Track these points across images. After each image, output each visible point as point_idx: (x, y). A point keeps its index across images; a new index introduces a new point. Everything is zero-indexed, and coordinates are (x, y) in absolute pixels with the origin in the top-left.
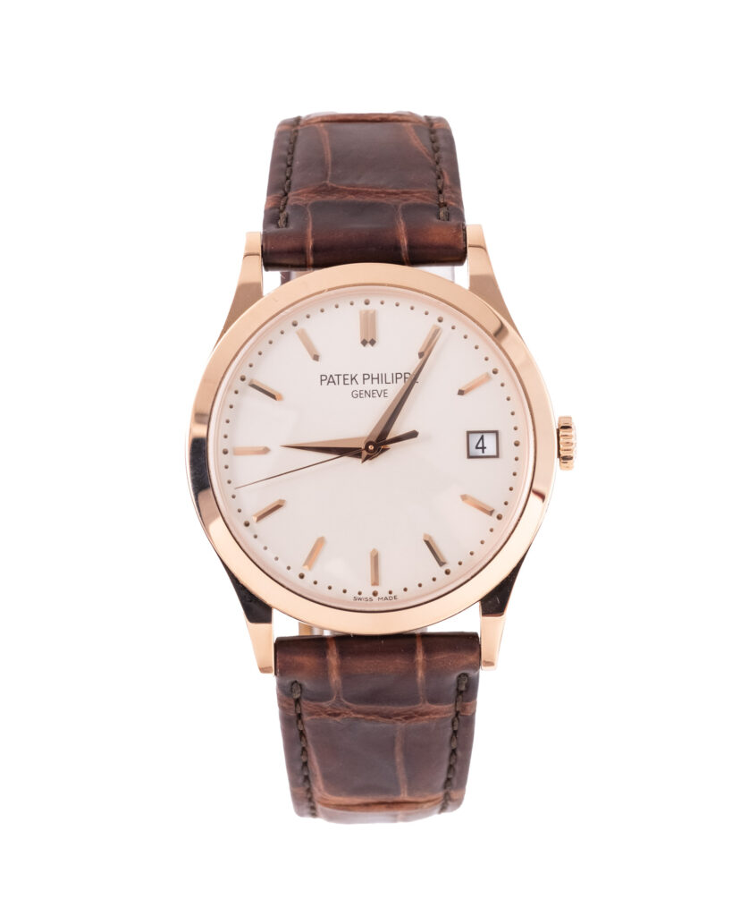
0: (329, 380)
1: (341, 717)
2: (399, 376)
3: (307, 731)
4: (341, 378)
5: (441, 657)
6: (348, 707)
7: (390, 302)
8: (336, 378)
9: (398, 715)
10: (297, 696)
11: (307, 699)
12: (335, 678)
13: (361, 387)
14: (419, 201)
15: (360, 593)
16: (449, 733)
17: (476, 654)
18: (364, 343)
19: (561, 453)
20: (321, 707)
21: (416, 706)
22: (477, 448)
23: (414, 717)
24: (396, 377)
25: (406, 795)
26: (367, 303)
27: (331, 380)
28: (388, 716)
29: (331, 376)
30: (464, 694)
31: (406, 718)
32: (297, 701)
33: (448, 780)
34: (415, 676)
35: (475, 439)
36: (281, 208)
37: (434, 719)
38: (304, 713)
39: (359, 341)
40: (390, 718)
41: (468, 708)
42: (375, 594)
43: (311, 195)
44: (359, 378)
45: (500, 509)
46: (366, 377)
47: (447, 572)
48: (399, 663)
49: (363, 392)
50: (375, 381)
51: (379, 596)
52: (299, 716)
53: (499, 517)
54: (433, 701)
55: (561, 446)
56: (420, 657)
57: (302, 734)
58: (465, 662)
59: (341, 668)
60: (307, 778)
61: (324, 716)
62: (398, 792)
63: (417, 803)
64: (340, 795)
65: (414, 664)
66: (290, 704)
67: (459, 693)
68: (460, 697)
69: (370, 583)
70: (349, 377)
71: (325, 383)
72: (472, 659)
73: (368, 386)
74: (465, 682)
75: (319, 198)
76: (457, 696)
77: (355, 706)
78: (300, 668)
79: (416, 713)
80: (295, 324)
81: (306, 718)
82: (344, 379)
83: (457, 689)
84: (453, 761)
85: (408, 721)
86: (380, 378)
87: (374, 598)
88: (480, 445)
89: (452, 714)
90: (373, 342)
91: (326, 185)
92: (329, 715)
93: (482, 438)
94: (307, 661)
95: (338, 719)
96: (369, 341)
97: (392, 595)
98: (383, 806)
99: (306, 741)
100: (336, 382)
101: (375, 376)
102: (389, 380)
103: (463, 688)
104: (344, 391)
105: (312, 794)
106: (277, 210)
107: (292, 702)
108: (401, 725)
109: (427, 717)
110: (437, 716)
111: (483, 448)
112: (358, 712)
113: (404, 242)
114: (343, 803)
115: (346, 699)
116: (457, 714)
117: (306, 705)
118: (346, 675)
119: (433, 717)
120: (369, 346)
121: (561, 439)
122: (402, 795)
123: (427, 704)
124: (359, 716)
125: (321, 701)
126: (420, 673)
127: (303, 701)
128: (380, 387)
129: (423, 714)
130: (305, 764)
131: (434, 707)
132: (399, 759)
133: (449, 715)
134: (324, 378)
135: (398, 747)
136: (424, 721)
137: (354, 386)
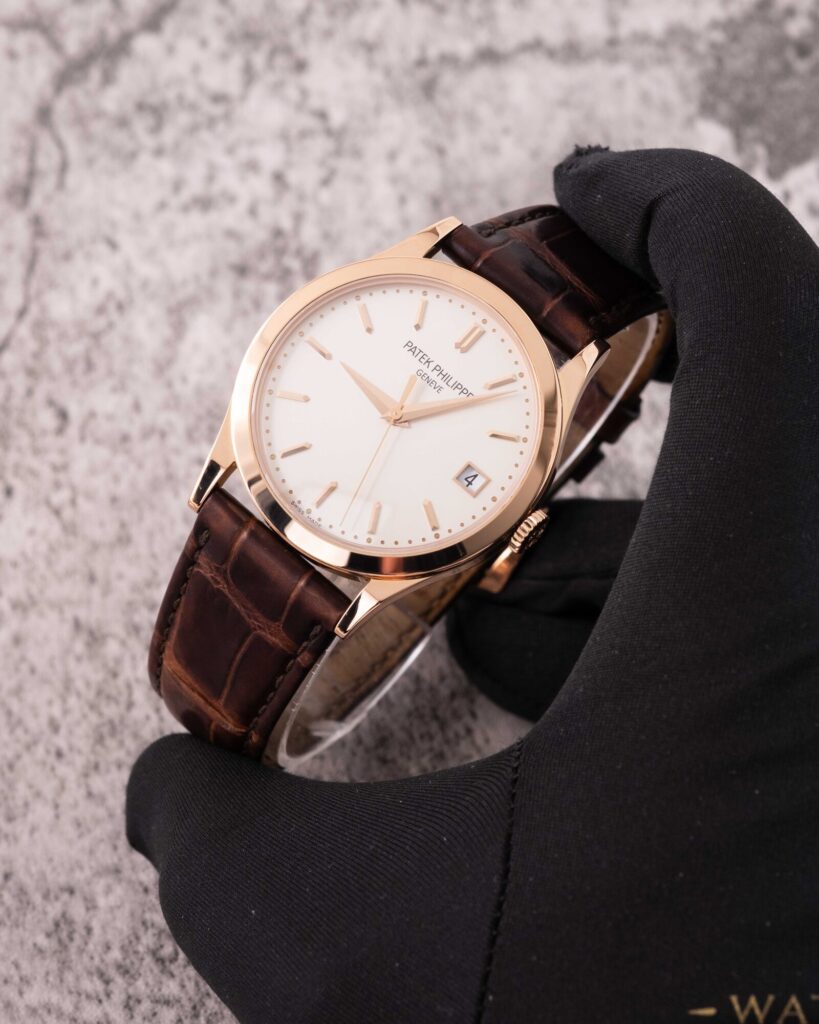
4: (421, 354)
7: (499, 335)
13: (428, 371)
18: (458, 346)
24: (457, 386)
26: (485, 322)
35: (470, 473)
39: (455, 342)
43: (524, 238)
44: (432, 366)
47: (369, 541)
48: (283, 574)
50: (441, 376)
51: (310, 515)
53: (437, 536)
58: (327, 613)
73: (434, 375)
75: (527, 244)
80: (425, 294)
86: (446, 377)
87: (305, 513)
88: (469, 480)
90: (464, 351)
93: (475, 476)
94: (224, 517)
96: (462, 348)
97: (319, 522)
101: (444, 373)
102: (451, 383)
104: (415, 364)
106: (491, 225)
111: (470, 483)
113: (547, 309)
120: (459, 352)
137: (424, 367)
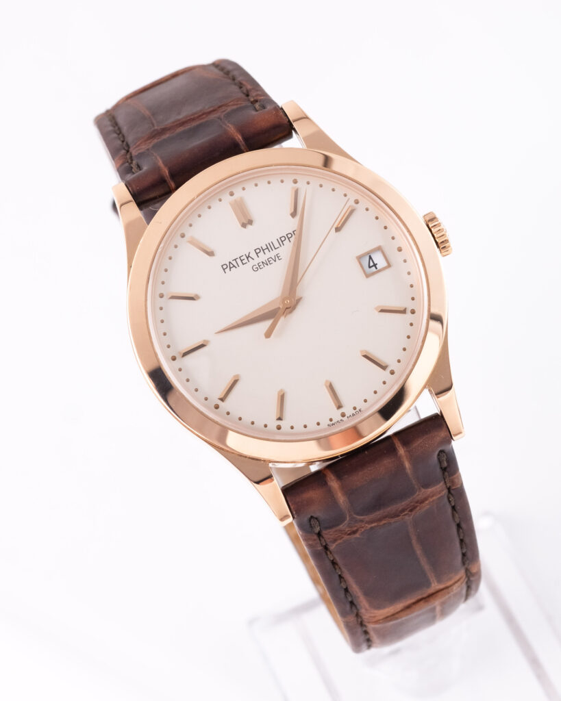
0: (230, 266)
1: (359, 532)
2: (283, 239)
3: (338, 559)
4: (239, 261)
5: (418, 443)
6: (362, 521)
7: (250, 187)
8: (234, 263)
9: (403, 510)
10: (317, 530)
11: (326, 528)
12: (341, 499)
13: (257, 260)
14: (235, 107)
15: (331, 420)
16: (450, 510)
17: (445, 429)
18: (244, 225)
19: (437, 240)
20: (340, 531)
21: (414, 496)
22: (370, 267)
23: (417, 507)
24: (281, 241)
25: (436, 584)
26: (232, 194)
27: (231, 266)
28: (396, 515)
29: (230, 263)
30: (448, 469)
31: (411, 511)
32: (319, 534)
33: (464, 555)
34: (404, 468)
35: (366, 261)
36: (129, 161)
37: (433, 501)
38: (328, 541)
39: (239, 226)
40: (398, 516)
41: (456, 480)
42: (343, 415)
43: (149, 141)
44: (253, 255)
45: (410, 305)
46: (258, 251)
47: (392, 373)
48: (387, 463)
49: (261, 264)
50: (266, 251)
51: (347, 415)
52: (326, 548)
53: (413, 312)
54: (426, 486)
55: (435, 235)
56: (402, 451)
57: (334, 563)
58: (438, 439)
59: (343, 488)
60: (352, 603)
61: (346, 537)
62: (428, 584)
63: (447, 588)
64: (384, 607)
65: (399, 458)
66: (315, 540)
67: (444, 470)
68: (446, 473)
69: (336, 409)
70: (244, 257)
71: (227, 270)
72: (443, 434)
73: (264, 257)
74: (445, 459)
75: (156, 141)
76: (444, 473)
77: (367, 518)
78: (310, 502)
79: (417, 502)
80: (183, 236)
81: (332, 547)
82: (242, 261)
83: (441, 468)
84: (462, 535)
85: (413, 513)
86: (270, 247)
87: (344, 419)
88: (372, 264)
89: (445, 491)
90: (250, 222)
91: (157, 130)
92: (349, 534)
93: (370, 258)
94: (313, 494)
95: (357, 535)
96: (247, 222)
97: (357, 410)
98: (422, 603)
99: (340, 568)
100: (237, 266)
101: (264, 247)
102: (277, 245)
103: (445, 464)
104: (245, 270)
105: (361, 617)
106: (127, 164)
107: (316, 537)
108: (408, 518)
109: (427, 502)
110: (434, 498)
111: (375, 265)
112: (371, 522)
113: (239, 138)
114: (389, 614)
115: (358, 514)
116: (449, 489)
117: (328, 535)
118: (350, 492)
119: (431, 500)
120: (249, 227)
121: (432, 229)
122: (433, 585)
123: (423, 490)
124: (373, 525)
125: (338, 525)
126: (407, 465)
127: (324, 532)
128: (273, 254)
129: (422, 502)
130: (346, 590)
131: (430, 490)
132: (419, 551)
133: (443, 493)
134: (225, 267)
135: (414, 541)
136: (426, 506)
137: (252, 263)
